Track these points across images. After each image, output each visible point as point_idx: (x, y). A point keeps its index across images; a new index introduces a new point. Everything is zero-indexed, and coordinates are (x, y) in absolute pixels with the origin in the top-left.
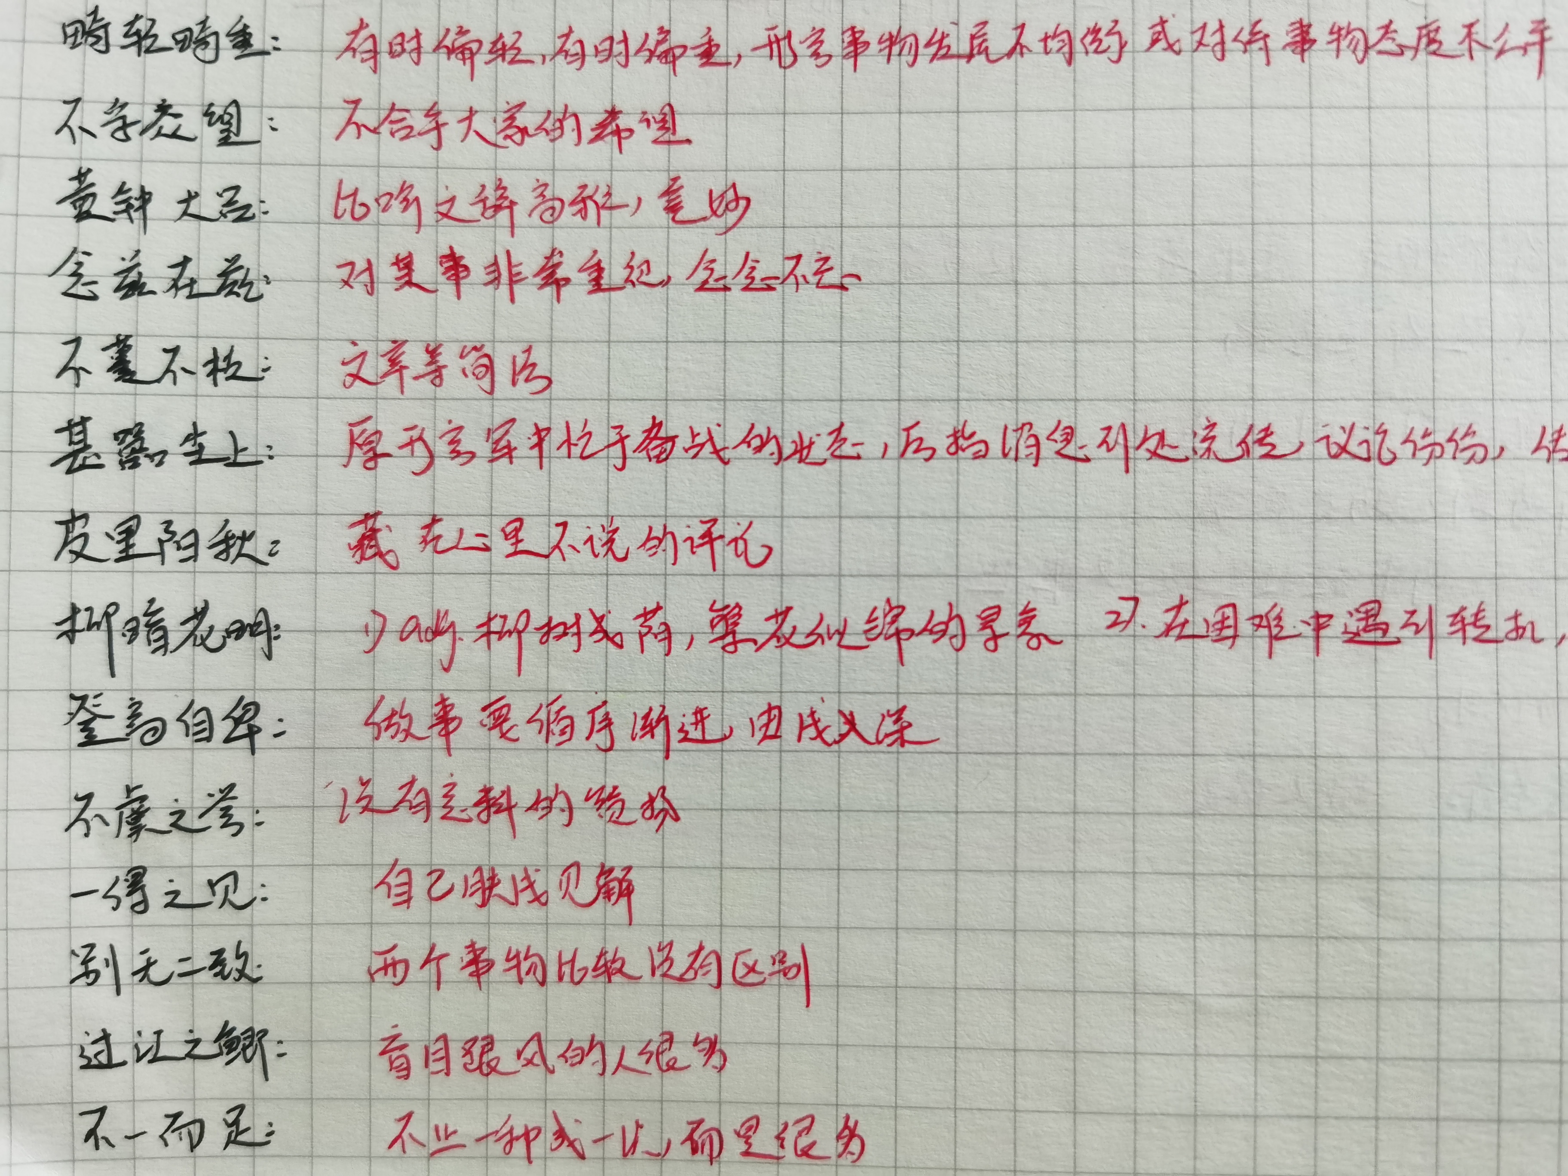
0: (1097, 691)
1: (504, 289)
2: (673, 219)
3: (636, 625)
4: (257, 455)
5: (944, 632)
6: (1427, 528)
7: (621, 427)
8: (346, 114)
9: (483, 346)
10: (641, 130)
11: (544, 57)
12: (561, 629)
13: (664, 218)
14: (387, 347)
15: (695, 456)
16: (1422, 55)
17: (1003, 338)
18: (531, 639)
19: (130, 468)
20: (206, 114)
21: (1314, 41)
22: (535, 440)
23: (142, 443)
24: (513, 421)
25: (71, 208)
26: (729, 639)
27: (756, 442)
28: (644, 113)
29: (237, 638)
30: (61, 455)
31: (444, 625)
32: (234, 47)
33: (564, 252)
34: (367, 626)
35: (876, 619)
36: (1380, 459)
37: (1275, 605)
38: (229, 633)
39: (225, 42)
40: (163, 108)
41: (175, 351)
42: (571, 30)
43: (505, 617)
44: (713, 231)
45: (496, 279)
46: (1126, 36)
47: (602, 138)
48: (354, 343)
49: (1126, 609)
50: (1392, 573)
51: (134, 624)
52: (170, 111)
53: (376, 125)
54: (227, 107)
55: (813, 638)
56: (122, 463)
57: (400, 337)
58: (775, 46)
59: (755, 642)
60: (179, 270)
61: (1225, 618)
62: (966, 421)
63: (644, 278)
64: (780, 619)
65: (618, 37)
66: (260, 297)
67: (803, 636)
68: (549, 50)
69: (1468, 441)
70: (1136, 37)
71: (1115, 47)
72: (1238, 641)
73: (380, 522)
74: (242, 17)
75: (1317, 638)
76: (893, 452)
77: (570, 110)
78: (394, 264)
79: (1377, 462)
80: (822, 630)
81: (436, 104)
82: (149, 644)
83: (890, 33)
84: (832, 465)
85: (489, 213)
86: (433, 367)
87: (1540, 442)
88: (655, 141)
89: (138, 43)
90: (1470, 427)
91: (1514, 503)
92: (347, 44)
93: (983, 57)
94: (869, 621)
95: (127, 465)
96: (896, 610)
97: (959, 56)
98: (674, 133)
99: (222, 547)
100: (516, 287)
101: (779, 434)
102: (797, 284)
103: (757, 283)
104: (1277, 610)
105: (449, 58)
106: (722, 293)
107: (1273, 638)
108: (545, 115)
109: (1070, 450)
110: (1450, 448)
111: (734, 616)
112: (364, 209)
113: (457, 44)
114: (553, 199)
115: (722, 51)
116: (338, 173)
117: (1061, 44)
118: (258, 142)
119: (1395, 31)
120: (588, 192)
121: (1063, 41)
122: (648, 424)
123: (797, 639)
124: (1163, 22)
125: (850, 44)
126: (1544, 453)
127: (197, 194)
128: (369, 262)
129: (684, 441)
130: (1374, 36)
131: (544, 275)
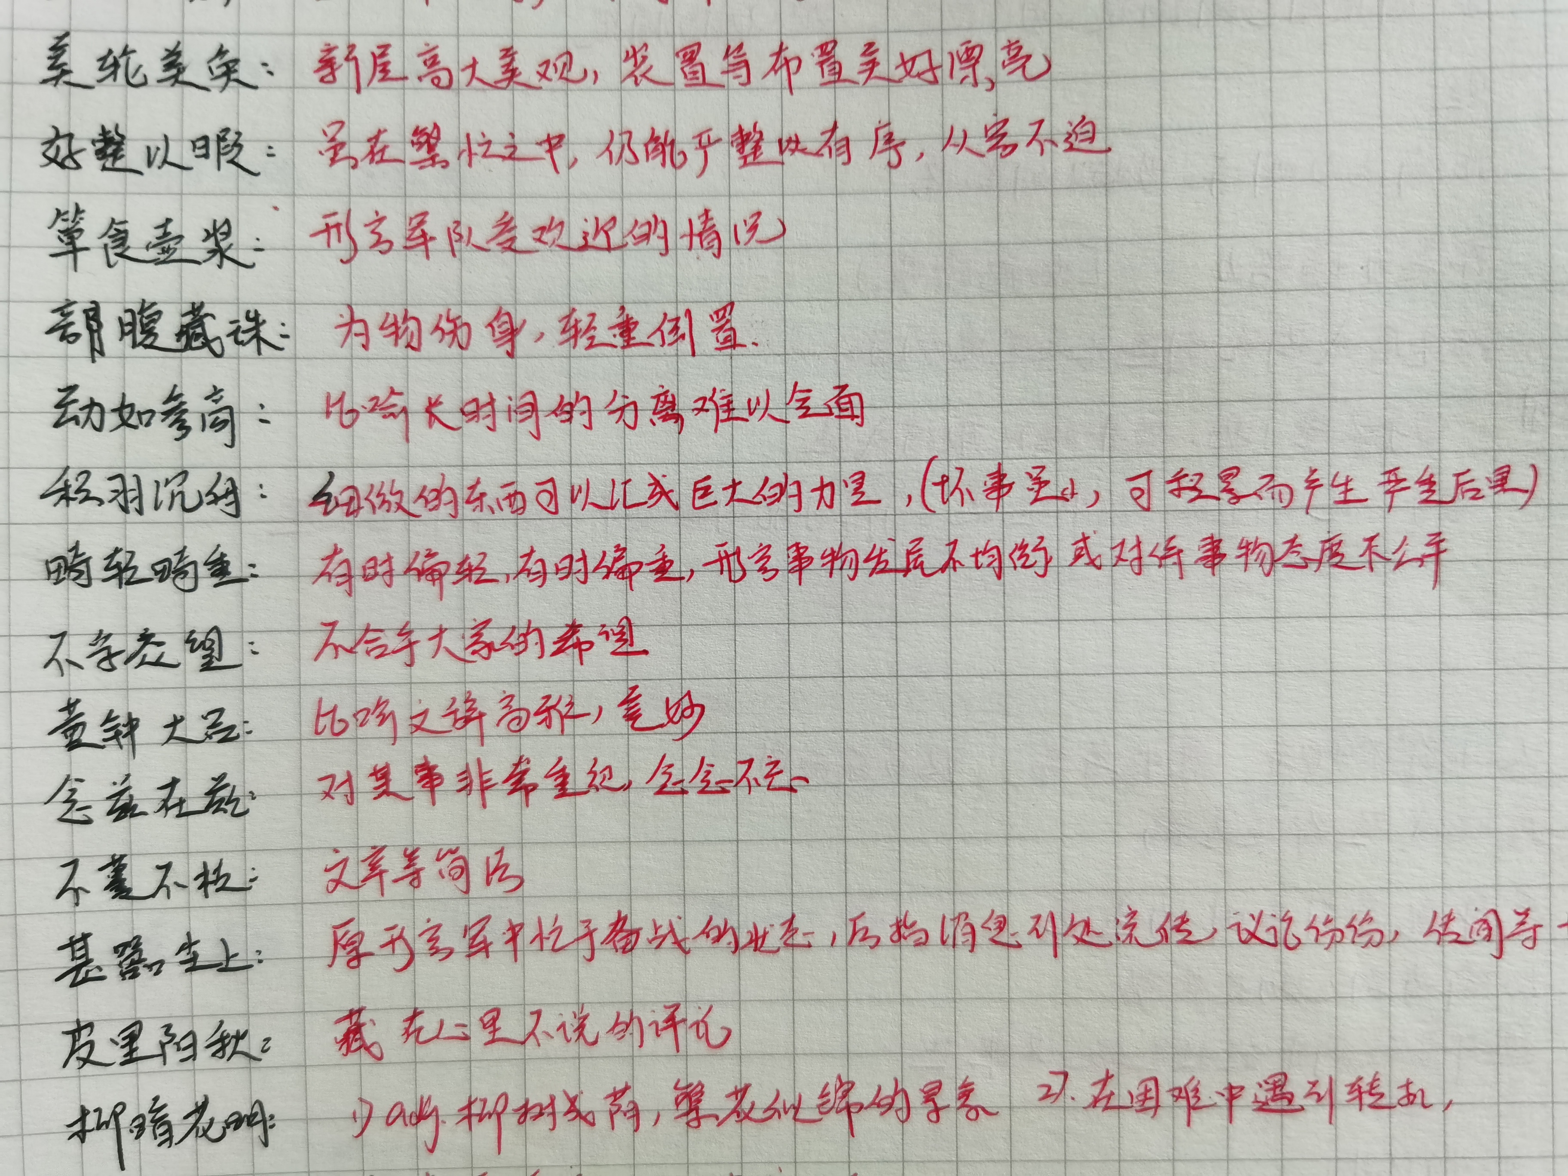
0: (1030, 1158)
1: (475, 796)
2: (632, 727)
3: (606, 1105)
4: (247, 960)
5: (891, 1106)
6: (1328, 1007)
7: (589, 921)
8: (323, 636)
9: (457, 850)
10: (599, 641)
11: (508, 575)
12: (537, 1110)
13: (624, 726)
14: (366, 853)
15: (658, 947)
16: (1325, 568)
17: (940, 835)
18: (510, 1120)
19: (130, 978)
20: (187, 641)
21: (1225, 555)
22: (509, 935)
23: (140, 955)
24: (488, 918)
25: (62, 737)
26: (693, 1115)
27: (714, 934)
28: (603, 626)
29: (236, 1129)
30: (65, 970)
31: (428, 1110)
32: (213, 575)
33: (532, 759)
34: (354, 1113)
35: (828, 1094)
36: (1286, 944)
37: (1193, 1078)
38: (228, 1125)
39: (203, 571)
40: (146, 638)
41: (167, 867)
42: (532, 551)
43: (485, 1101)
44: (671, 737)
45: (467, 786)
46: (1051, 552)
47: (563, 651)
48: (336, 851)
49: (1056, 1083)
50: (1297, 1048)
51: (141, 1120)
52: (153, 640)
53: (352, 645)
54: (208, 633)
55: (770, 1113)
56: (123, 975)
57: (380, 843)
58: (725, 561)
59: (717, 1118)
60: (168, 790)
61: (1147, 1090)
62: (907, 912)
63: (606, 783)
64: (739, 1095)
65: (577, 555)
66: (246, 812)
67: (761, 1112)
68: (513, 569)
69: (1366, 927)
70: (1060, 553)
71: (1042, 562)
72: (1159, 1111)
73: (364, 1017)
74: (218, 546)
75: (1231, 1107)
76: (841, 940)
77: (533, 625)
78: (371, 775)
79: (1283, 947)
80: (779, 1105)
81: (407, 623)
82: (156, 1138)
83: (832, 549)
84: (785, 953)
85: (460, 724)
86: (411, 870)
87: (1432, 925)
88: (614, 653)
89: (118, 576)
90: (1368, 914)
91: (1407, 982)
92: (322, 568)
93: (918, 571)
94: (822, 1096)
95: (127, 976)
96: (846, 1087)
97: (896, 571)
98: (632, 645)
99: (219, 1046)
100: (488, 793)
101: (735, 925)
102: (750, 787)
103: (712, 787)
104: (1194, 1083)
105: (419, 580)
106: (680, 796)
107: (1190, 1108)
108: (510, 631)
109: (1003, 937)
110: (1349, 933)
111: (696, 1094)
112: (343, 725)
113: (427, 566)
114: (519, 709)
115: (675, 567)
116: (317, 693)
117: (991, 559)
118: (240, 665)
119: (1300, 545)
120: (551, 703)
121: (993, 556)
122: (614, 919)
123: (756, 1114)
124: (1085, 539)
125: (795, 559)
126: (1435, 936)
127: (182, 719)
128: (349, 773)
129: (647, 933)
130: (1280, 550)
131: (513, 780)
